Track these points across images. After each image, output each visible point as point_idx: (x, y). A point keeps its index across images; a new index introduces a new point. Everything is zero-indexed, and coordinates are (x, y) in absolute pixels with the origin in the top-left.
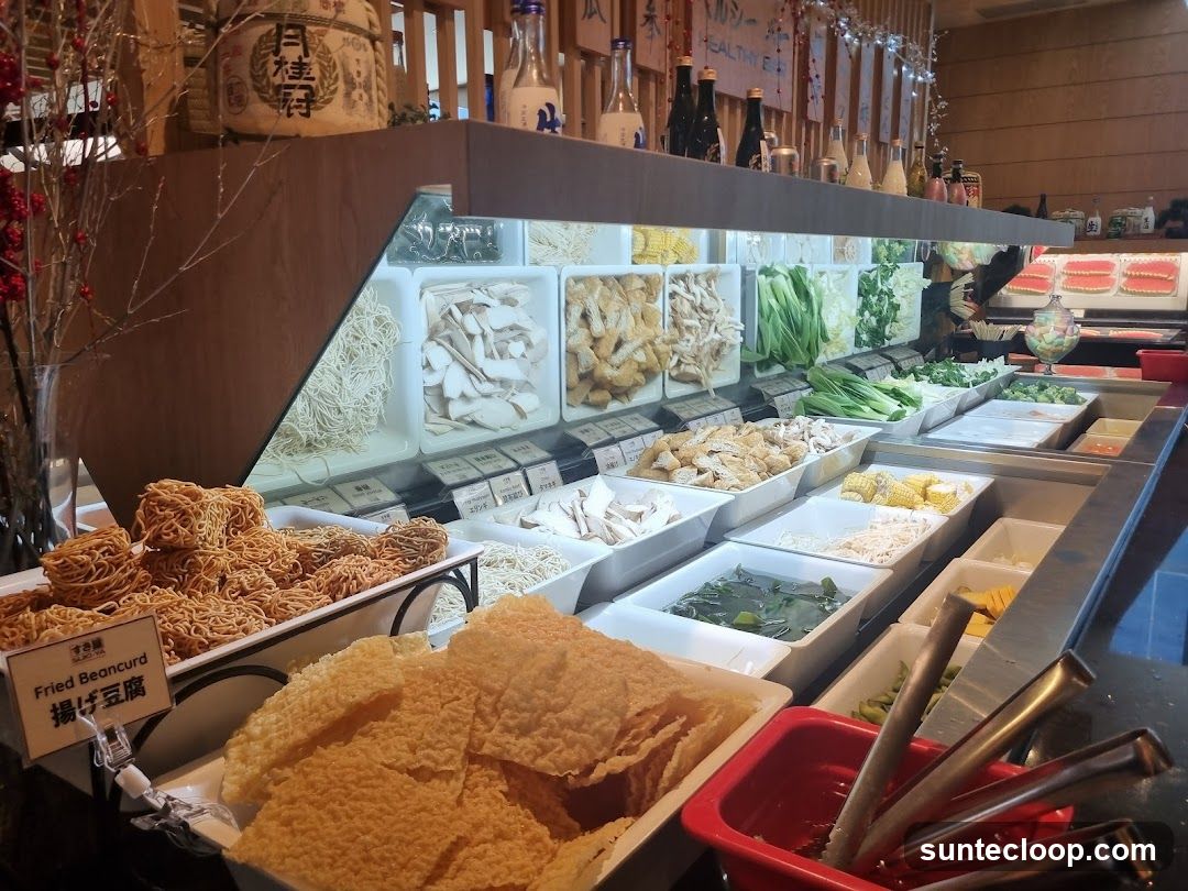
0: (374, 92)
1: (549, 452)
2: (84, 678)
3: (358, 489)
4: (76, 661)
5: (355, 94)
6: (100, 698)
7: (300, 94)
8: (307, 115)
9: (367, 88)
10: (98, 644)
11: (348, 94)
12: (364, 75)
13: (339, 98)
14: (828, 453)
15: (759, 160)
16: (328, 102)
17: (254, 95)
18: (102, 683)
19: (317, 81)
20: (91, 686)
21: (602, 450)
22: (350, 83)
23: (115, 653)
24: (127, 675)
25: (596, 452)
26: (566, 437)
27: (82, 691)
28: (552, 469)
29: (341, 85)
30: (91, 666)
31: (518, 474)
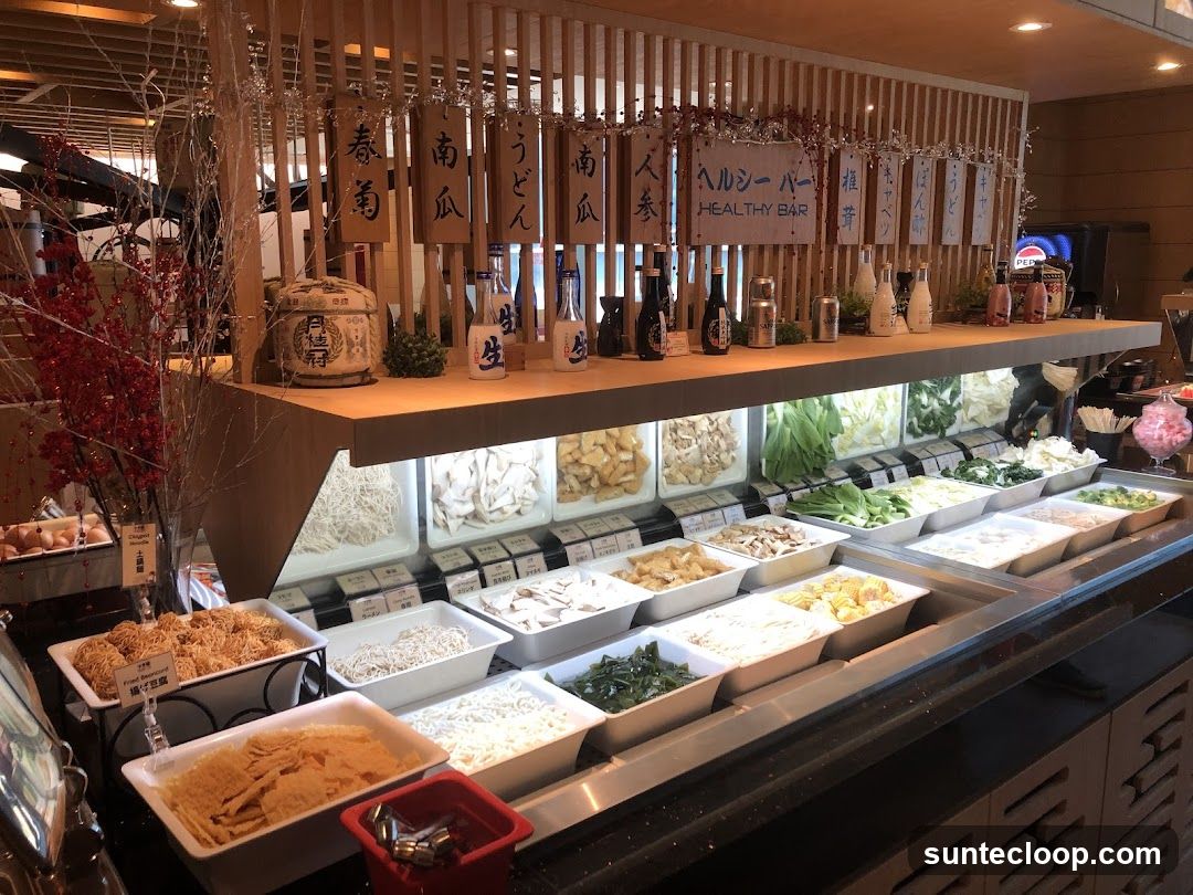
0: (368, 345)
1: (539, 544)
2: (143, 677)
3: (389, 572)
4: (139, 671)
5: (354, 350)
6: (149, 686)
7: (320, 354)
8: (324, 366)
9: (363, 344)
10: (148, 664)
11: (349, 351)
12: (360, 337)
13: (343, 354)
14: (813, 547)
15: (718, 324)
16: (336, 357)
17: (295, 355)
18: (149, 680)
19: (330, 347)
20: (145, 681)
21: (573, 546)
22: (351, 344)
23: (154, 667)
24: (159, 676)
25: (567, 548)
26: (550, 534)
27: (142, 682)
28: (539, 559)
29: (345, 347)
30: (146, 673)
31: (509, 563)
